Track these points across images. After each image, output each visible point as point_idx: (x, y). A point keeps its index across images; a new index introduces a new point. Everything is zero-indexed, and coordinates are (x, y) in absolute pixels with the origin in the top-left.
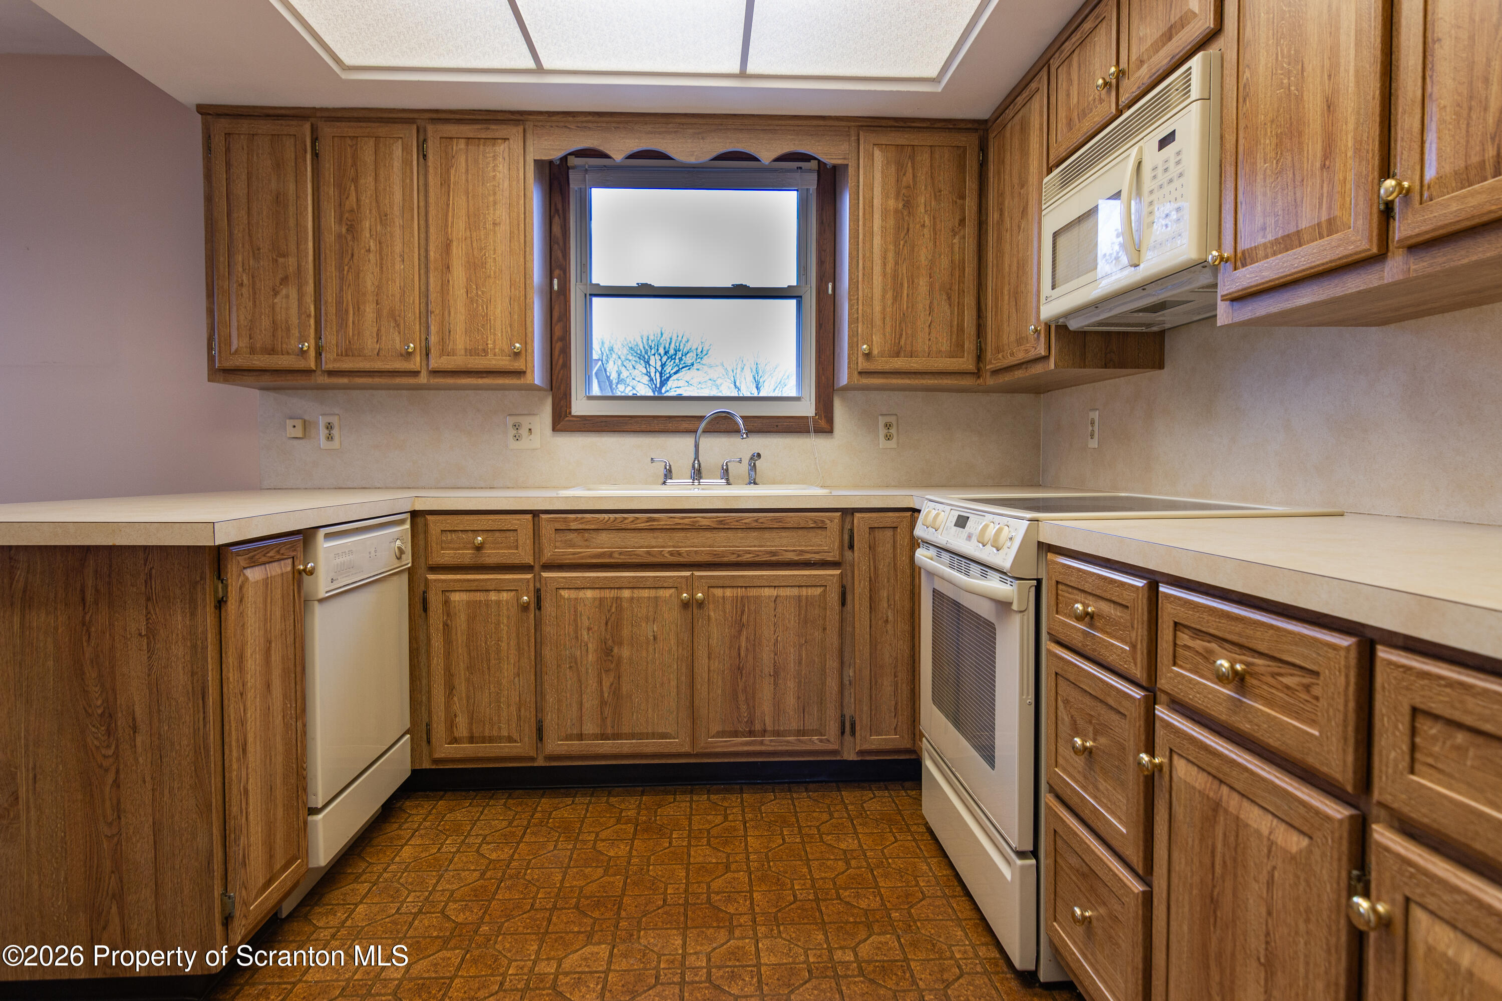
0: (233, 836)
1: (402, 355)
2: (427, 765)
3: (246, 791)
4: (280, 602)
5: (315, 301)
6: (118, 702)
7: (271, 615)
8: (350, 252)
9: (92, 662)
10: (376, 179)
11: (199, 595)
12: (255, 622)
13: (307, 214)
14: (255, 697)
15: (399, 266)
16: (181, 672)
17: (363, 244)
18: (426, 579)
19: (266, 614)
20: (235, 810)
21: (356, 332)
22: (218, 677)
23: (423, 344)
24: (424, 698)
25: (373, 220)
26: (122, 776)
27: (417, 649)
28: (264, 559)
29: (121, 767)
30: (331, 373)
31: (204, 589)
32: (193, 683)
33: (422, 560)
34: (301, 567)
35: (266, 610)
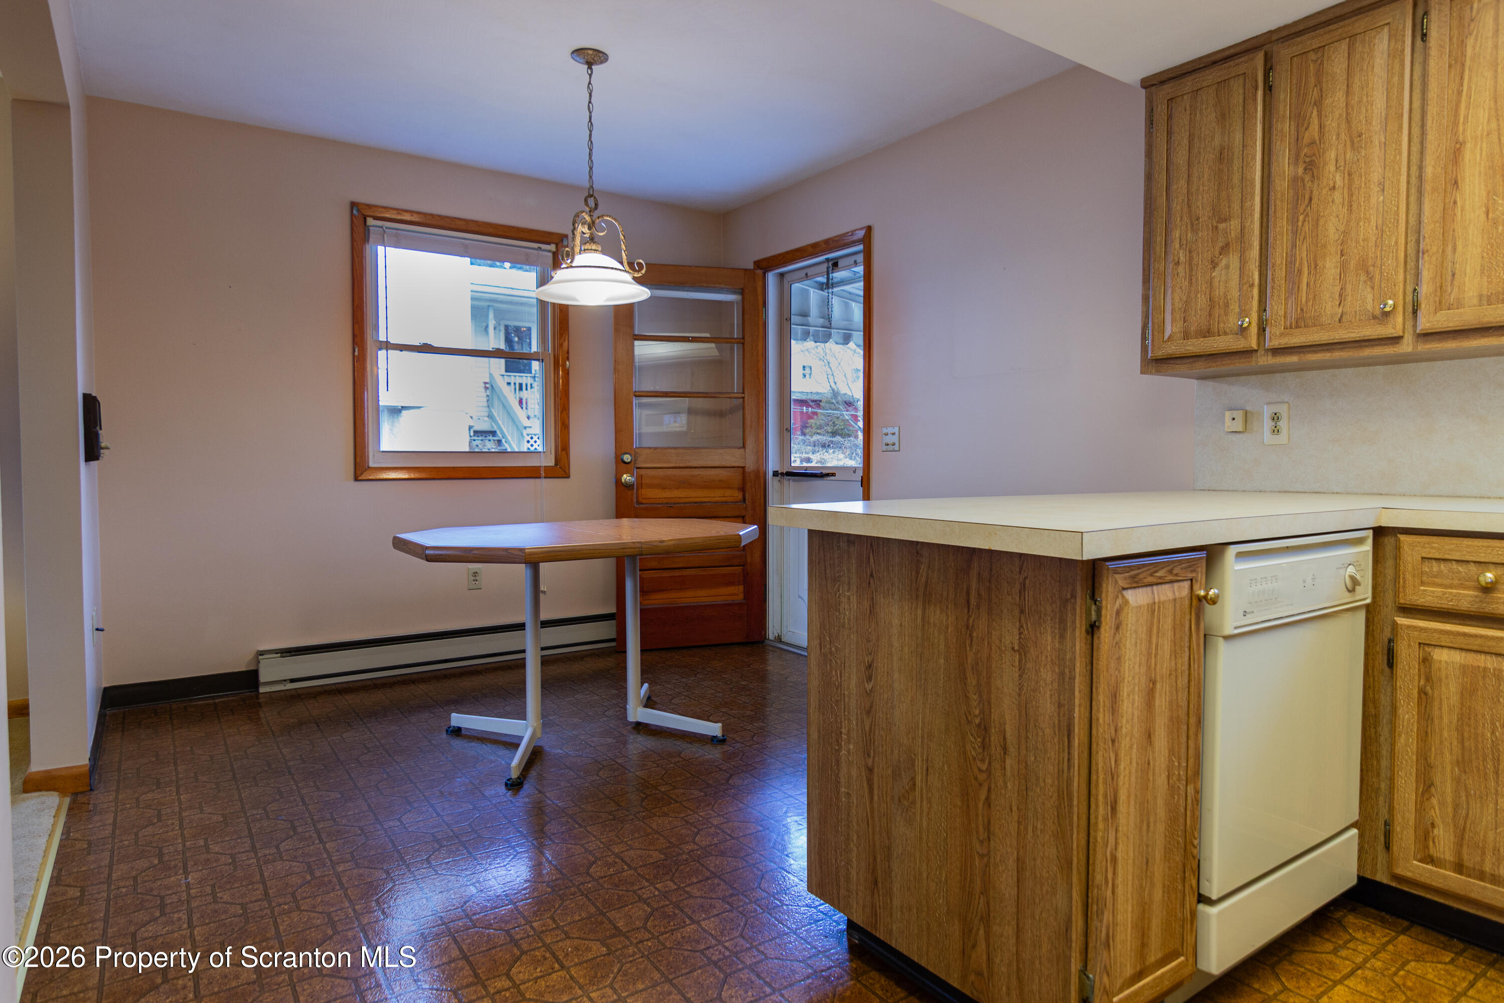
0: (1095, 907)
1: (1374, 317)
2: (1382, 877)
3: (1114, 859)
4: (1170, 634)
5: (1260, 266)
6: (993, 717)
7: (1157, 649)
8: (1307, 197)
9: (973, 669)
10: (1348, 93)
11: (1069, 615)
12: (1135, 656)
13: (1254, 164)
14: (1131, 748)
15: (1376, 198)
16: (1049, 701)
17: (1325, 183)
18: (1395, 625)
19: (1150, 648)
20: (1098, 878)
21: (1311, 296)
22: (1087, 714)
23: (1409, 298)
24: (1383, 785)
25: (1341, 147)
26: (993, 797)
27: (1376, 716)
28: (1150, 580)
29: (993, 787)
30: (1276, 351)
31: (1074, 609)
32: (1059, 716)
33: (1390, 595)
34: (1202, 593)
35: (1150, 642)
